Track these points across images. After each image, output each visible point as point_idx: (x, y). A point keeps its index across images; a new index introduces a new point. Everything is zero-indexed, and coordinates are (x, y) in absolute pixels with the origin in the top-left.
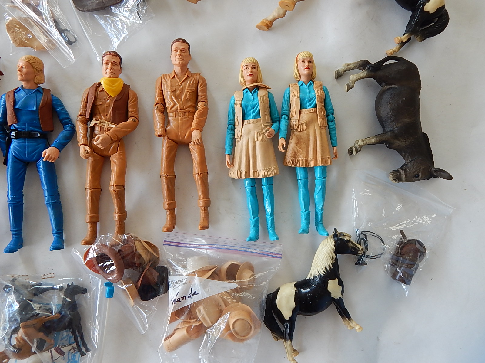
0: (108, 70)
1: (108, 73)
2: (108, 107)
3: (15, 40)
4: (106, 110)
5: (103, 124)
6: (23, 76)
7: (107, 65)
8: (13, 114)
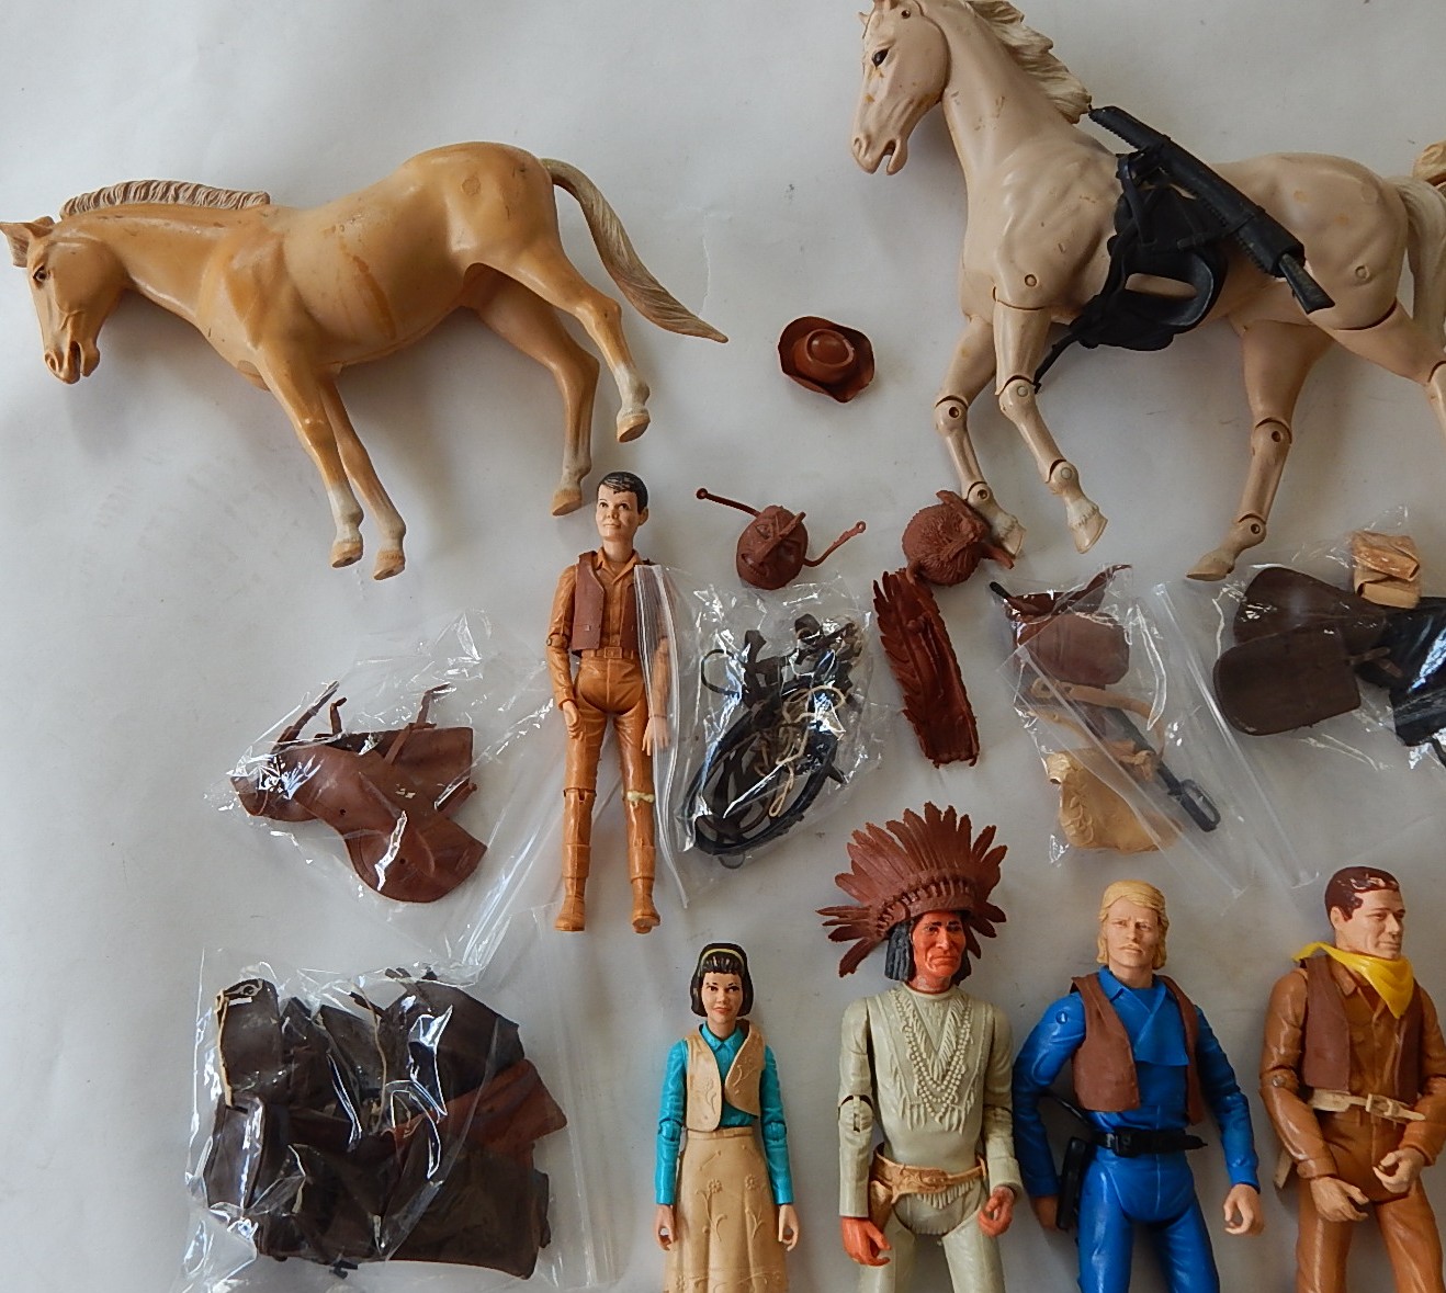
0: (1385, 937)
1: (1382, 945)
2: (1383, 1050)
3: (1082, 828)
4: (1377, 1060)
5: (1380, 1107)
6: (1144, 953)
7: (1380, 920)
8: (1132, 1079)
